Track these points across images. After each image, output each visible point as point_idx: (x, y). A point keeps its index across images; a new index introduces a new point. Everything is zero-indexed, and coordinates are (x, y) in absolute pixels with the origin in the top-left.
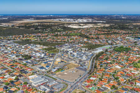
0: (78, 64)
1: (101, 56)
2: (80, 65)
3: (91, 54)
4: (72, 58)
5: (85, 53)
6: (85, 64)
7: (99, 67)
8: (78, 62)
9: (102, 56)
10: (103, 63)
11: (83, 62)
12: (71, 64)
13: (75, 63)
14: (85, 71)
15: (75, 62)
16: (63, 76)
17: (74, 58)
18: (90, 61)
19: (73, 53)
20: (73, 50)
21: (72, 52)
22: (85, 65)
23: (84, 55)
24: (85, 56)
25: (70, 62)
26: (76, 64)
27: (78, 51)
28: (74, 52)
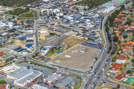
0: (83, 36)
1: (116, 19)
2: (86, 38)
3: (97, 15)
4: (67, 26)
5: (87, 16)
6: (96, 36)
7: (122, 39)
8: (81, 32)
9: (118, 18)
10: (127, 32)
11: (90, 32)
12: (70, 37)
13: (77, 35)
14: (101, 48)
15: (76, 33)
16: (66, 62)
17: (71, 26)
18: (101, 28)
19: (64, 16)
20: (62, 11)
21: (62, 14)
22: (96, 38)
23: (86, 19)
24: (88, 20)
25: (67, 34)
26: (79, 36)
27: (73, 12)
28: (65, 14)
